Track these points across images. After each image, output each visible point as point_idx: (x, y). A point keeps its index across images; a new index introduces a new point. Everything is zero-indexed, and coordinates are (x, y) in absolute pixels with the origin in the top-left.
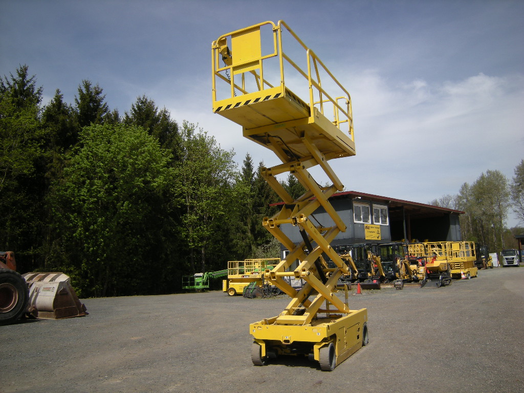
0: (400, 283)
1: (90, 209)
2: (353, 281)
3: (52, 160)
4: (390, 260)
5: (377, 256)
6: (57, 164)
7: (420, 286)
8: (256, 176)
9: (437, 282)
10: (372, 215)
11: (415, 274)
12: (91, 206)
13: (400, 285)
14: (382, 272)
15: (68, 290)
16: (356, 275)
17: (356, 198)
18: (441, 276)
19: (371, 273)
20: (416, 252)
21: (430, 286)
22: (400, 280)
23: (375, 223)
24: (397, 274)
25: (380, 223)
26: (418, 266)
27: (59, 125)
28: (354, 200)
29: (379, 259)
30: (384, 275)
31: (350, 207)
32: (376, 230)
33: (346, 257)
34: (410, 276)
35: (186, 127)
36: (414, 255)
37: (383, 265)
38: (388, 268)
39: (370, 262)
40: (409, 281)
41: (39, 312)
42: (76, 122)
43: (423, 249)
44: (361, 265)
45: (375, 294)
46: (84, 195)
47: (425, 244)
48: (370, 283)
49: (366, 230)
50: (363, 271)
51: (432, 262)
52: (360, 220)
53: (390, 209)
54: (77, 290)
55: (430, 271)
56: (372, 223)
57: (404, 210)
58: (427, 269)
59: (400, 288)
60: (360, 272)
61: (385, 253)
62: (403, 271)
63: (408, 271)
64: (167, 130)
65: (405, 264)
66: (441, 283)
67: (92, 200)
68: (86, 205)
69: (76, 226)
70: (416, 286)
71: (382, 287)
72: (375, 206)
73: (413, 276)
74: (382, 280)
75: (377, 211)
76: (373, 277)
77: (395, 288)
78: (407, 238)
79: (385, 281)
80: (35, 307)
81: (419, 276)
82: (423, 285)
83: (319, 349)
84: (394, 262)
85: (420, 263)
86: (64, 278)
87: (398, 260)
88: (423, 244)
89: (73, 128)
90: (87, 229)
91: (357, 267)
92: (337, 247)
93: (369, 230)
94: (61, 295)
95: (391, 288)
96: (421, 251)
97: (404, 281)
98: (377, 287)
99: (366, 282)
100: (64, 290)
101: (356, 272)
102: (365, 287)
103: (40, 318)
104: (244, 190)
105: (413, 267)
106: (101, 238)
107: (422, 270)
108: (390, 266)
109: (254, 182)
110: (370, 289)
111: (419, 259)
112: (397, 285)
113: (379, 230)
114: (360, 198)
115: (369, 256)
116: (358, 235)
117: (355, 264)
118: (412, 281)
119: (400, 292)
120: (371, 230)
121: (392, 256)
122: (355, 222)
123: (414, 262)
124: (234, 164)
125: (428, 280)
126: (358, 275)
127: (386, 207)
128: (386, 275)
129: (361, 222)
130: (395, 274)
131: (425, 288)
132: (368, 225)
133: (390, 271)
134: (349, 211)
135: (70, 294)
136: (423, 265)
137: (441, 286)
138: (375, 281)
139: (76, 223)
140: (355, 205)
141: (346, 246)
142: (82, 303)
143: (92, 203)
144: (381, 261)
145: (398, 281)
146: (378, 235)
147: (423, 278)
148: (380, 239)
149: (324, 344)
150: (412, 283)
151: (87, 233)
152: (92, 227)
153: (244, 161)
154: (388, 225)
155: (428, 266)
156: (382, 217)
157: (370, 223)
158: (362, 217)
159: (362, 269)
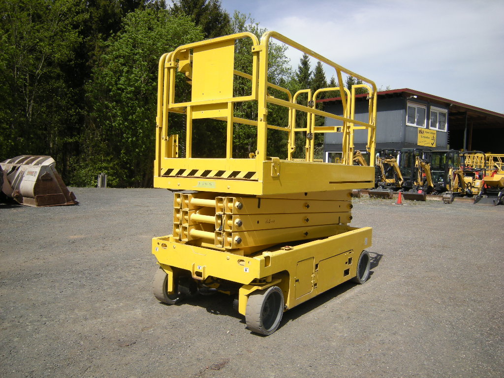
0: (449, 196)
1: (129, 98)
2: (396, 189)
3: (95, 47)
4: (441, 170)
5: (427, 163)
6: (99, 51)
7: (473, 201)
8: (312, 76)
9: (495, 199)
10: (428, 119)
11: (469, 188)
12: (129, 96)
13: (449, 198)
14: (431, 182)
15: (52, 175)
16: (400, 183)
17: (411, 97)
18: (500, 193)
19: (417, 182)
20: (475, 164)
21: (485, 203)
22: (450, 192)
23: (430, 128)
24: (448, 186)
25: (437, 129)
26: (474, 178)
27: (101, 11)
28: (409, 99)
29: (428, 167)
30: (432, 185)
31: (403, 106)
32: (430, 136)
33: (391, 162)
34: (463, 190)
35: (237, 18)
36: (472, 166)
37: (432, 174)
38: (439, 179)
39: (417, 169)
40: (461, 195)
41: (24, 198)
42: (118, 7)
43: (483, 161)
44: (408, 173)
45: (418, 206)
46: (122, 84)
47: (487, 155)
48: (414, 193)
49: (419, 135)
50: (409, 179)
51: (492, 176)
52: (413, 123)
53: (450, 114)
54: (114, 179)
55: (487, 185)
56: (427, 127)
57: (467, 117)
58: (485, 182)
59: (448, 202)
60: (405, 179)
61: (438, 162)
62: (455, 183)
63: (461, 183)
64: (217, 20)
65: (458, 175)
66: (500, 200)
67: (129, 89)
68: (124, 94)
69: (115, 116)
70: (469, 201)
71: (428, 198)
72: (433, 109)
73: (466, 190)
74: (429, 191)
75: (435, 114)
76: (418, 187)
77: (443, 202)
78: (467, 148)
79: (433, 193)
80: (18, 192)
81: (474, 190)
82: (476, 201)
83: (248, 296)
84: (446, 172)
85: (477, 176)
86: (49, 161)
87: (450, 170)
88: (485, 156)
89: (114, 14)
90: (126, 120)
91: (403, 175)
92: (383, 151)
93: (423, 135)
94: (43, 181)
95: (439, 201)
96: (481, 162)
97: (455, 195)
98: (421, 198)
99: (410, 192)
100: (47, 175)
101: (400, 180)
102: (407, 197)
103: (25, 204)
104: (294, 87)
105: (468, 179)
106: (140, 129)
107: (478, 183)
108: (442, 176)
109: (310, 82)
110: (413, 199)
111: (476, 171)
112: (446, 198)
113: (435, 136)
114: (415, 97)
115: (417, 163)
116: (409, 139)
117: (401, 171)
118: (465, 195)
119: (448, 206)
120: (425, 135)
121: (444, 165)
122: (407, 124)
123: (470, 174)
124: (286, 60)
125: (484, 196)
126: (402, 183)
127: (445, 111)
128: (435, 186)
129: (415, 125)
130: (445, 186)
131: (479, 204)
132: (423, 130)
133: (440, 181)
134: (402, 111)
135: (55, 180)
136: (480, 178)
137: (499, 204)
138: (420, 192)
139: (115, 112)
140: (409, 105)
141: (393, 150)
142: (70, 191)
143: (131, 92)
144: (431, 170)
145: (447, 194)
146: (433, 141)
147: (478, 193)
148: (434, 146)
149: (255, 288)
150: (465, 197)
151: (126, 123)
152: (130, 117)
153: (301, 60)
154: (446, 131)
155: (485, 179)
156: (440, 122)
157: (425, 127)
158: (416, 120)
159: (408, 177)
